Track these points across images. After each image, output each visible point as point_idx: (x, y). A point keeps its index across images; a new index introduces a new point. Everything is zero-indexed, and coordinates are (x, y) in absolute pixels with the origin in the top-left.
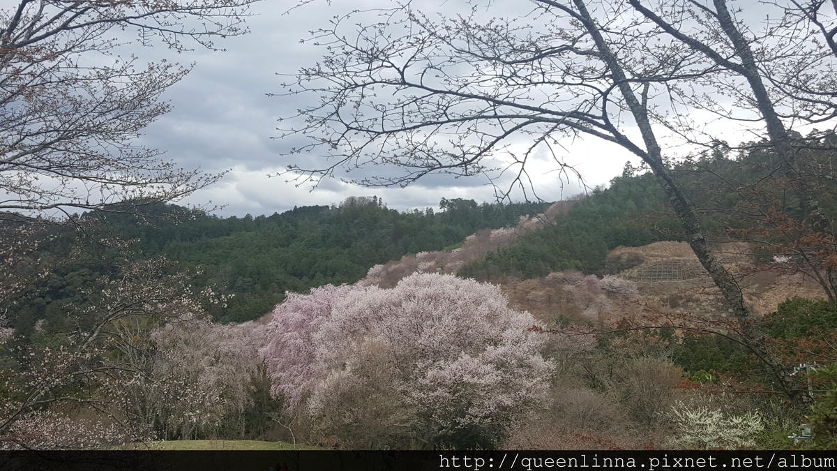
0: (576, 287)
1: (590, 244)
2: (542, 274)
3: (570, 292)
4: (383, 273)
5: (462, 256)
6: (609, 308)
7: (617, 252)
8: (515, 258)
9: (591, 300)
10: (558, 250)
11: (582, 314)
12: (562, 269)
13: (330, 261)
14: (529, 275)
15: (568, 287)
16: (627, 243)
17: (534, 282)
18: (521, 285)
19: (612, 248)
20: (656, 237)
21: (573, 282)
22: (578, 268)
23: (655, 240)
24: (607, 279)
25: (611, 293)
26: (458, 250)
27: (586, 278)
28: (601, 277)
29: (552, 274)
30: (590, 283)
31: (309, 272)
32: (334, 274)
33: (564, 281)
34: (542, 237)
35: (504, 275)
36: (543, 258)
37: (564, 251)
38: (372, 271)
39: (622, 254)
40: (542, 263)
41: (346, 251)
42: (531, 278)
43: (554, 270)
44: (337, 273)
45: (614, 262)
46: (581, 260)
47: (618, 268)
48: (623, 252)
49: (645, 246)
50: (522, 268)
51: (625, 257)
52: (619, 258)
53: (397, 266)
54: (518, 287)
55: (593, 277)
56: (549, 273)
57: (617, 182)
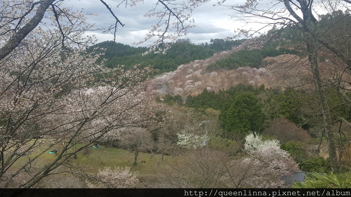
0: (248, 73)
1: (256, 56)
2: (236, 68)
3: (245, 75)
4: (183, 68)
5: (209, 62)
6: (260, 80)
7: (266, 59)
8: (226, 62)
9: (253, 77)
10: (243, 59)
11: (249, 83)
12: (244, 66)
13: (168, 63)
14: (231, 69)
15: (244, 73)
16: (270, 55)
17: (232, 71)
18: (228, 72)
19: (265, 57)
20: (282, 53)
21: (246, 71)
22: (250, 65)
23: (281, 54)
24: (261, 69)
25: (261, 74)
26: (208, 59)
27: (252, 69)
28: (258, 68)
29: (239, 68)
30: (254, 71)
31: (160, 67)
32: (169, 68)
33: (243, 70)
34: (238, 54)
35: (222, 68)
36: (237, 62)
37: (245, 59)
38: (179, 67)
39: (268, 60)
40: (236, 64)
41: (174, 59)
42: (232, 70)
43: (241, 67)
44: (170, 68)
45: (265, 63)
46: (251, 62)
47: (265, 65)
48: (268, 59)
49: (277, 56)
50: (229, 66)
51: (269, 61)
52: (267, 61)
53: (187, 65)
54: (226, 73)
55: (255, 69)
56: (238, 68)
57: (270, 32)
